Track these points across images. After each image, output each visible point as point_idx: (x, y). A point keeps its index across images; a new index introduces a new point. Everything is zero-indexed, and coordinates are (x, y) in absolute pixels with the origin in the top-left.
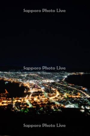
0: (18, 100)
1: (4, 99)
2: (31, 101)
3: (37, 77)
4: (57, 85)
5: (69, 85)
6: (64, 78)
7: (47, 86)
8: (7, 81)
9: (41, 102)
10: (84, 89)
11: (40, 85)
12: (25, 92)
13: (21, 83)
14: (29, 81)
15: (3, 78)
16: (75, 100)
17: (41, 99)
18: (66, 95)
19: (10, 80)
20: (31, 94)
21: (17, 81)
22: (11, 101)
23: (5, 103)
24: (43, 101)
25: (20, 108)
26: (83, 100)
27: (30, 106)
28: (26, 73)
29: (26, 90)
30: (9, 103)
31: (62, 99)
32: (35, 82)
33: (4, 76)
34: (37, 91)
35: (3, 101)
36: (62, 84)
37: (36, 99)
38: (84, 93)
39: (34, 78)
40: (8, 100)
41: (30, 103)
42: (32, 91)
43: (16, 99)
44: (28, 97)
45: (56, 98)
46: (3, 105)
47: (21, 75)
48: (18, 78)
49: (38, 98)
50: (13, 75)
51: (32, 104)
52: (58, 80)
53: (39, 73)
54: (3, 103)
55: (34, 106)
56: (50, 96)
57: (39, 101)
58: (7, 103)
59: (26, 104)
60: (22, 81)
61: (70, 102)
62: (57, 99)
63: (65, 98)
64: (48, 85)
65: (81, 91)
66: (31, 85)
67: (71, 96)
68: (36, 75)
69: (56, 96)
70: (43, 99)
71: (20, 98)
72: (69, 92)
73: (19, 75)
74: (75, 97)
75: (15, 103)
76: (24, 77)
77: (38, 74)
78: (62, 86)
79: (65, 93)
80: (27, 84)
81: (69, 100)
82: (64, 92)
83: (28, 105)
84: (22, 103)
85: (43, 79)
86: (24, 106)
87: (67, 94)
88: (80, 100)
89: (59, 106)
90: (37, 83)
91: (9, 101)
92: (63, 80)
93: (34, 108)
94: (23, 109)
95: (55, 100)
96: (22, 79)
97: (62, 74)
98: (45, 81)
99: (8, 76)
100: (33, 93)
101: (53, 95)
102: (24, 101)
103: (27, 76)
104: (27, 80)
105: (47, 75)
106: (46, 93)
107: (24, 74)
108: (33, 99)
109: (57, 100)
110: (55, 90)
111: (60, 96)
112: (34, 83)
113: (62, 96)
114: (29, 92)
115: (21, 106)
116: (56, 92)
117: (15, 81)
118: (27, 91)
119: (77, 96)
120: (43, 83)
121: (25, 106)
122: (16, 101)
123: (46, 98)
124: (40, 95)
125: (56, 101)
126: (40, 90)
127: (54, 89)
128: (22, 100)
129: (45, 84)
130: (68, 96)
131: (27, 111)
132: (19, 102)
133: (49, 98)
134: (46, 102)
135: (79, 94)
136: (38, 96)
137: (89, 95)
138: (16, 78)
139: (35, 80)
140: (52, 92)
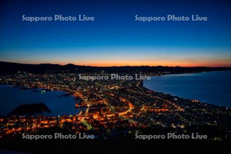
0: (67, 120)
1: (42, 118)
2: (89, 120)
3: (94, 81)
4: (128, 93)
5: (148, 93)
7: (113, 95)
8: (44, 89)
9: (105, 120)
11: (101, 93)
12: (76, 106)
15: (37, 84)
17: (105, 116)
18: (145, 109)
19: (48, 87)
20: (88, 109)
21: (61, 88)
22: (55, 121)
23: (46, 125)
24: (108, 118)
26: (173, 115)
27: (89, 127)
28: (74, 74)
30: (52, 124)
31: (139, 115)
32: (91, 89)
33: (37, 81)
34: (96, 104)
35: (43, 122)
36: (135, 90)
37: (95, 117)
38: (174, 104)
39: (88, 83)
40: (51, 120)
41: (88, 123)
43: (63, 118)
44: (82, 114)
45: (129, 114)
47: (66, 78)
48: (63, 84)
49: (101, 115)
50: (52, 78)
51: (92, 124)
54: (42, 125)
55: (95, 127)
56: (120, 112)
57: (101, 119)
59: (82, 124)
60: (68, 88)
61: (153, 119)
62: (131, 114)
63: (143, 113)
64: (113, 93)
65: (168, 101)
67: (152, 110)
69: (130, 111)
70: (108, 116)
71: (71, 116)
72: (149, 103)
73: (63, 78)
74: (159, 110)
75: (63, 123)
76: (72, 81)
78: (137, 95)
79: (143, 106)
80: (78, 93)
81: (151, 116)
82: (141, 103)
83: (86, 127)
84: (75, 123)
85: (104, 85)
86: (79, 128)
87: (146, 107)
88: (168, 115)
89: (135, 125)
91: (51, 122)
92: (137, 85)
93: (97, 130)
95: (128, 116)
96: (68, 84)
98: (108, 87)
99: (43, 80)
100: (90, 107)
101: (124, 110)
102: (77, 120)
103: (77, 80)
106: (112, 107)
107: (71, 77)
108: (91, 117)
109: (132, 116)
110: (126, 102)
114: (83, 105)
115: (74, 128)
116: (128, 105)
117: (58, 89)
118: (80, 104)
119: (163, 110)
120: (105, 91)
121: (81, 127)
122: (63, 121)
123: (114, 115)
124: (102, 110)
125: (131, 118)
126: (100, 101)
127: (124, 100)
128: (74, 119)
129: (108, 92)
130: (148, 110)
133: (118, 115)
134: (114, 120)
135: (166, 106)
136: (100, 111)
137: (181, 107)
138: (58, 84)
139: (91, 86)
140: (122, 104)
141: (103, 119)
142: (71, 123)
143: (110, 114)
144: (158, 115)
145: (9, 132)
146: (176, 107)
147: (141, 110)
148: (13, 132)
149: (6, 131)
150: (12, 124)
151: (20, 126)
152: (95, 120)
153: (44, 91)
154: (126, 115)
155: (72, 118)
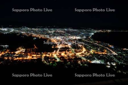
0: (46, 55)
1: (33, 53)
2: (59, 56)
3: (64, 34)
5: (95, 42)
6: (91, 35)
8: (35, 37)
9: (68, 57)
10: (110, 46)
12: (53, 47)
13: (49, 39)
14: (57, 37)
15: (32, 34)
16: (101, 57)
17: (68, 54)
18: (93, 52)
19: (38, 36)
20: (59, 50)
21: (45, 37)
22: (40, 55)
24: (70, 56)
25: (49, 62)
26: (109, 57)
27: (58, 60)
28: (53, 29)
29: (53, 46)
31: (88, 55)
32: (62, 38)
33: (32, 32)
34: (64, 47)
35: (33, 55)
36: (88, 40)
37: (63, 54)
38: (111, 50)
39: (61, 35)
40: (38, 54)
41: (58, 57)
42: (59, 47)
43: (44, 54)
44: (55, 52)
45: (82, 54)
46: (33, 58)
47: (48, 31)
48: (46, 35)
49: (65, 53)
50: (40, 31)
51: (60, 59)
52: (85, 37)
53: (66, 30)
55: (62, 60)
56: (77, 52)
57: (66, 56)
58: (36, 57)
59: (54, 58)
60: (49, 37)
61: (97, 58)
62: (83, 54)
63: (91, 54)
64: (74, 41)
65: (107, 48)
66: (58, 41)
67: (97, 53)
68: (63, 31)
69: (83, 52)
70: (70, 54)
71: (49, 53)
72: (95, 48)
73: (46, 31)
74: (101, 53)
75: (44, 57)
76: (51, 33)
77: (64, 31)
78: (89, 43)
79: (92, 50)
80: (54, 40)
81: (95, 57)
82: (91, 48)
83: (56, 60)
85: (70, 36)
86: (52, 60)
87: (93, 51)
88: (106, 57)
89: (85, 61)
90: (64, 39)
91: (38, 56)
92: (90, 37)
93: (62, 62)
94: (51, 62)
95: (82, 55)
96: (49, 35)
97: (89, 31)
98: (72, 38)
99: (36, 32)
100: (60, 48)
101: (80, 51)
102: (52, 56)
103: (54, 32)
104: (54, 36)
105: (73, 32)
106: (73, 49)
107: (51, 30)
108: (60, 54)
109: (84, 55)
110: (82, 47)
111: (87, 53)
112: (61, 40)
113: (88, 52)
114: (56, 47)
115: (49, 60)
116: (82, 49)
117: (43, 37)
118: (55, 47)
119: (103, 53)
120: (70, 40)
121: (54, 60)
122: (44, 55)
123: (73, 54)
124: (67, 51)
125: (83, 57)
126: (67, 46)
127: (80, 46)
128: (51, 55)
129: (72, 40)
130: (94, 52)
131: (55, 64)
132: (48, 57)
133: (75, 54)
134: (73, 57)
135: (106, 51)
136: (65, 51)
137: (116, 53)
138: (44, 34)
139: (62, 37)
140: (79, 48)
141: (67, 56)
142: (49, 57)
143: (71, 53)
144: (100, 56)
145: (15, 59)
146: (112, 52)
147: (90, 52)
148: (17, 60)
149: (14, 59)
150: (17, 55)
151: (21, 57)
152: (62, 56)
153: (35, 38)
154: (80, 54)
155: (49, 54)
